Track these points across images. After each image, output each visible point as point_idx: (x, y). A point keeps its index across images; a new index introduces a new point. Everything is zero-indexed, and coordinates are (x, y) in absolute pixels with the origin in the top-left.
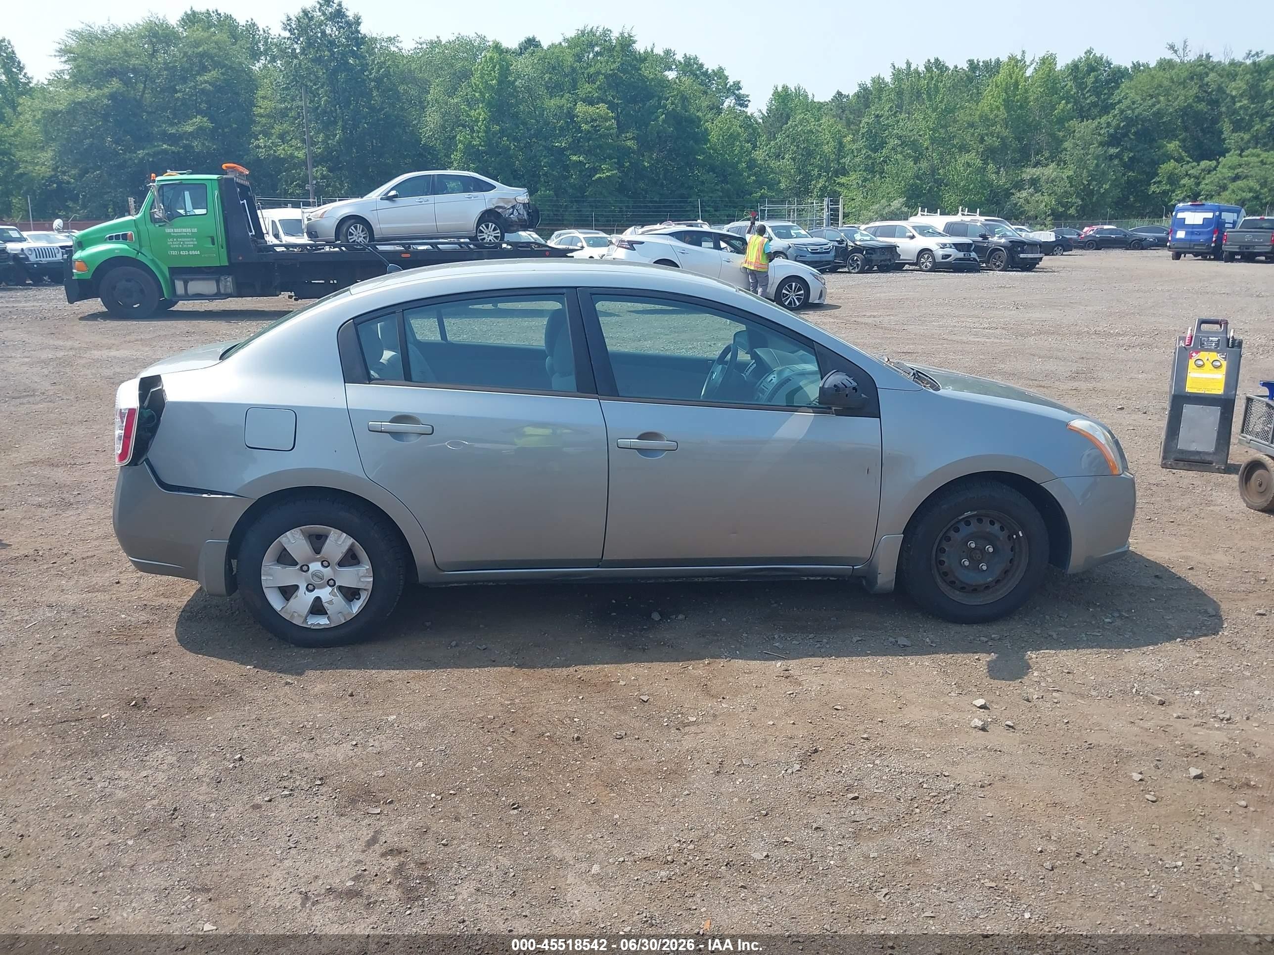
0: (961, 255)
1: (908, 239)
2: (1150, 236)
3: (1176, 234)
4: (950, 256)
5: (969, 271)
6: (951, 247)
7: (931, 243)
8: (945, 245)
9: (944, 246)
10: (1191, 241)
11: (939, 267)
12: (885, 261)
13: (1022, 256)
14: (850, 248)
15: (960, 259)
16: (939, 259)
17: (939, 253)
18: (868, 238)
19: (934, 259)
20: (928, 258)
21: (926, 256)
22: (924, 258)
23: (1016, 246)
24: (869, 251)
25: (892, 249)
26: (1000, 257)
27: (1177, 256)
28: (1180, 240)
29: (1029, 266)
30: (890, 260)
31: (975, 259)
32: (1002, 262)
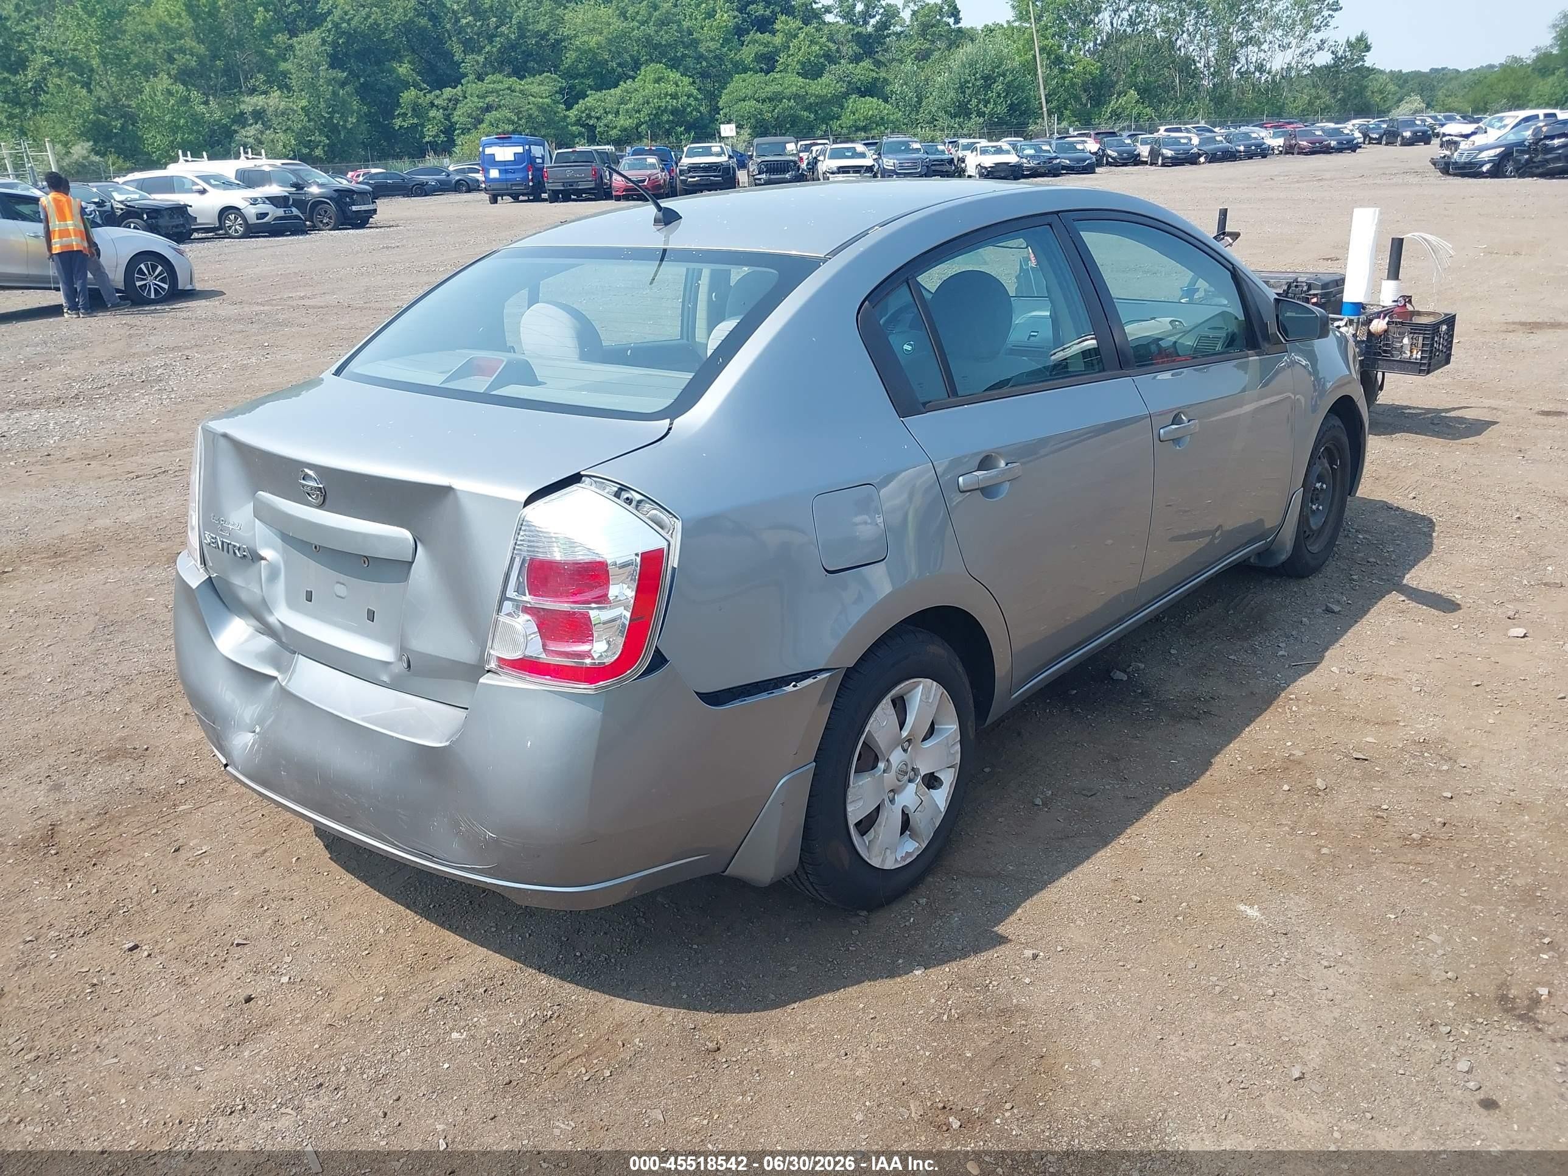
0: (280, 212)
1: (197, 195)
2: (431, 180)
3: (489, 172)
4: (267, 214)
5: (293, 233)
6: (264, 203)
7: (238, 198)
8: (256, 199)
9: (254, 202)
10: (507, 180)
11: (252, 231)
12: (177, 226)
13: (354, 208)
14: (119, 212)
15: (281, 218)
16: (253, 220)
17: (251, 211)
18: (136, 196)
19: (244, 219)
20: (236, 219)
21: (232, 217)
22: (230, 220)
23: (343, 196)
24: (154, 215)
25: (181, 210)
26: (326, 212)
27: (494, 201)
28: (495, 180)
29: (361, 221)
30: (183, 225)
31: (297, 217)
32: (330, 218)
